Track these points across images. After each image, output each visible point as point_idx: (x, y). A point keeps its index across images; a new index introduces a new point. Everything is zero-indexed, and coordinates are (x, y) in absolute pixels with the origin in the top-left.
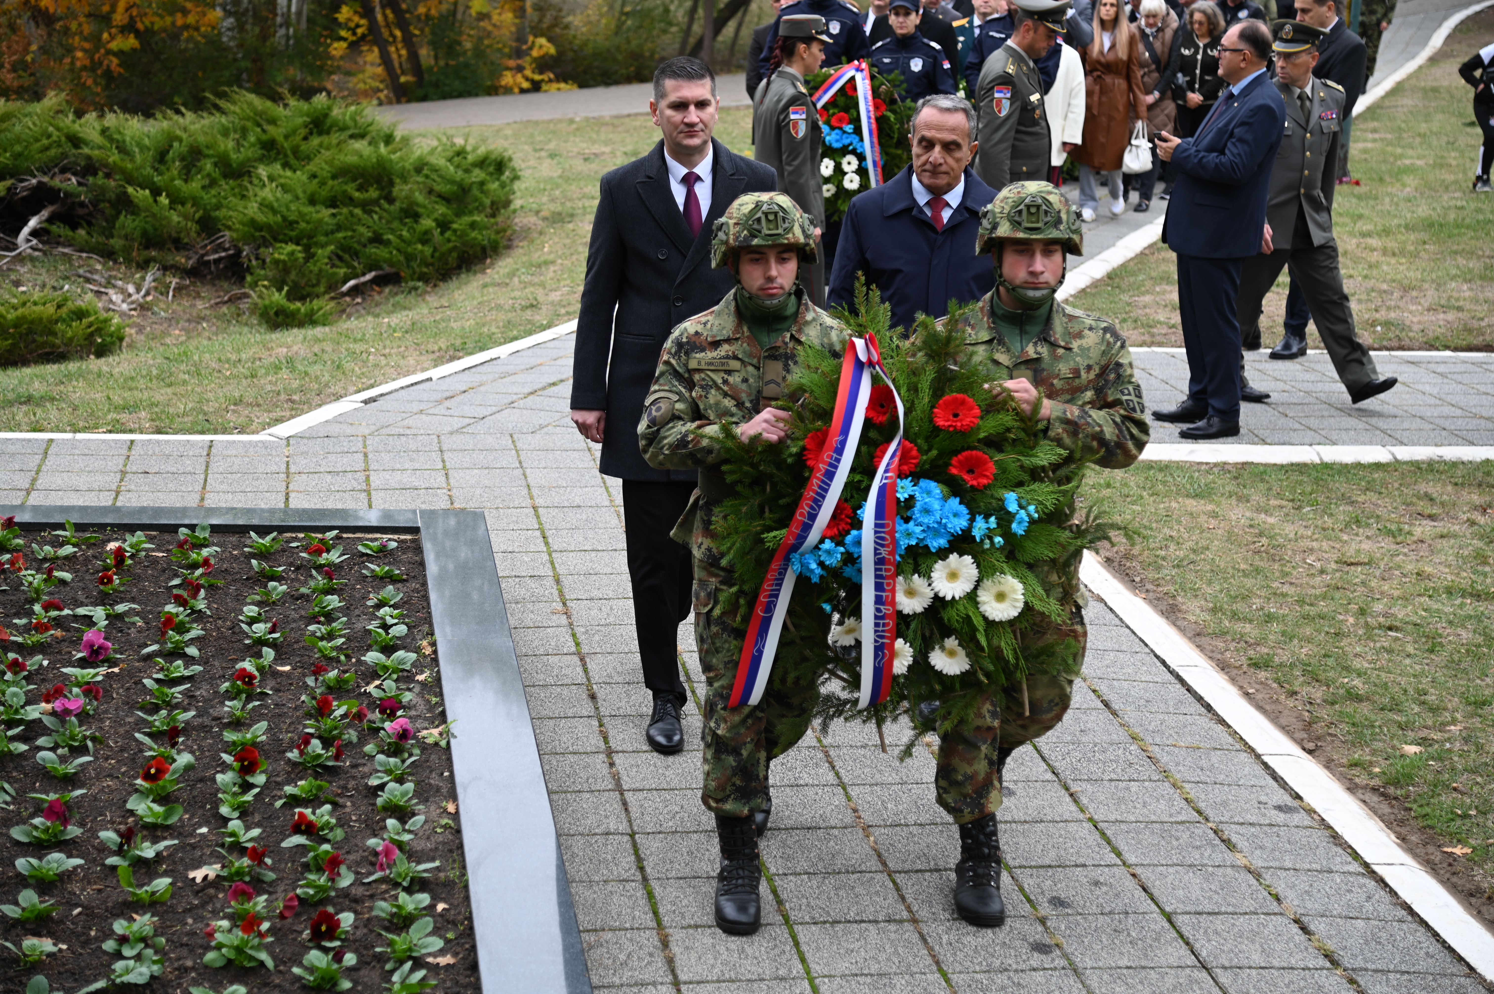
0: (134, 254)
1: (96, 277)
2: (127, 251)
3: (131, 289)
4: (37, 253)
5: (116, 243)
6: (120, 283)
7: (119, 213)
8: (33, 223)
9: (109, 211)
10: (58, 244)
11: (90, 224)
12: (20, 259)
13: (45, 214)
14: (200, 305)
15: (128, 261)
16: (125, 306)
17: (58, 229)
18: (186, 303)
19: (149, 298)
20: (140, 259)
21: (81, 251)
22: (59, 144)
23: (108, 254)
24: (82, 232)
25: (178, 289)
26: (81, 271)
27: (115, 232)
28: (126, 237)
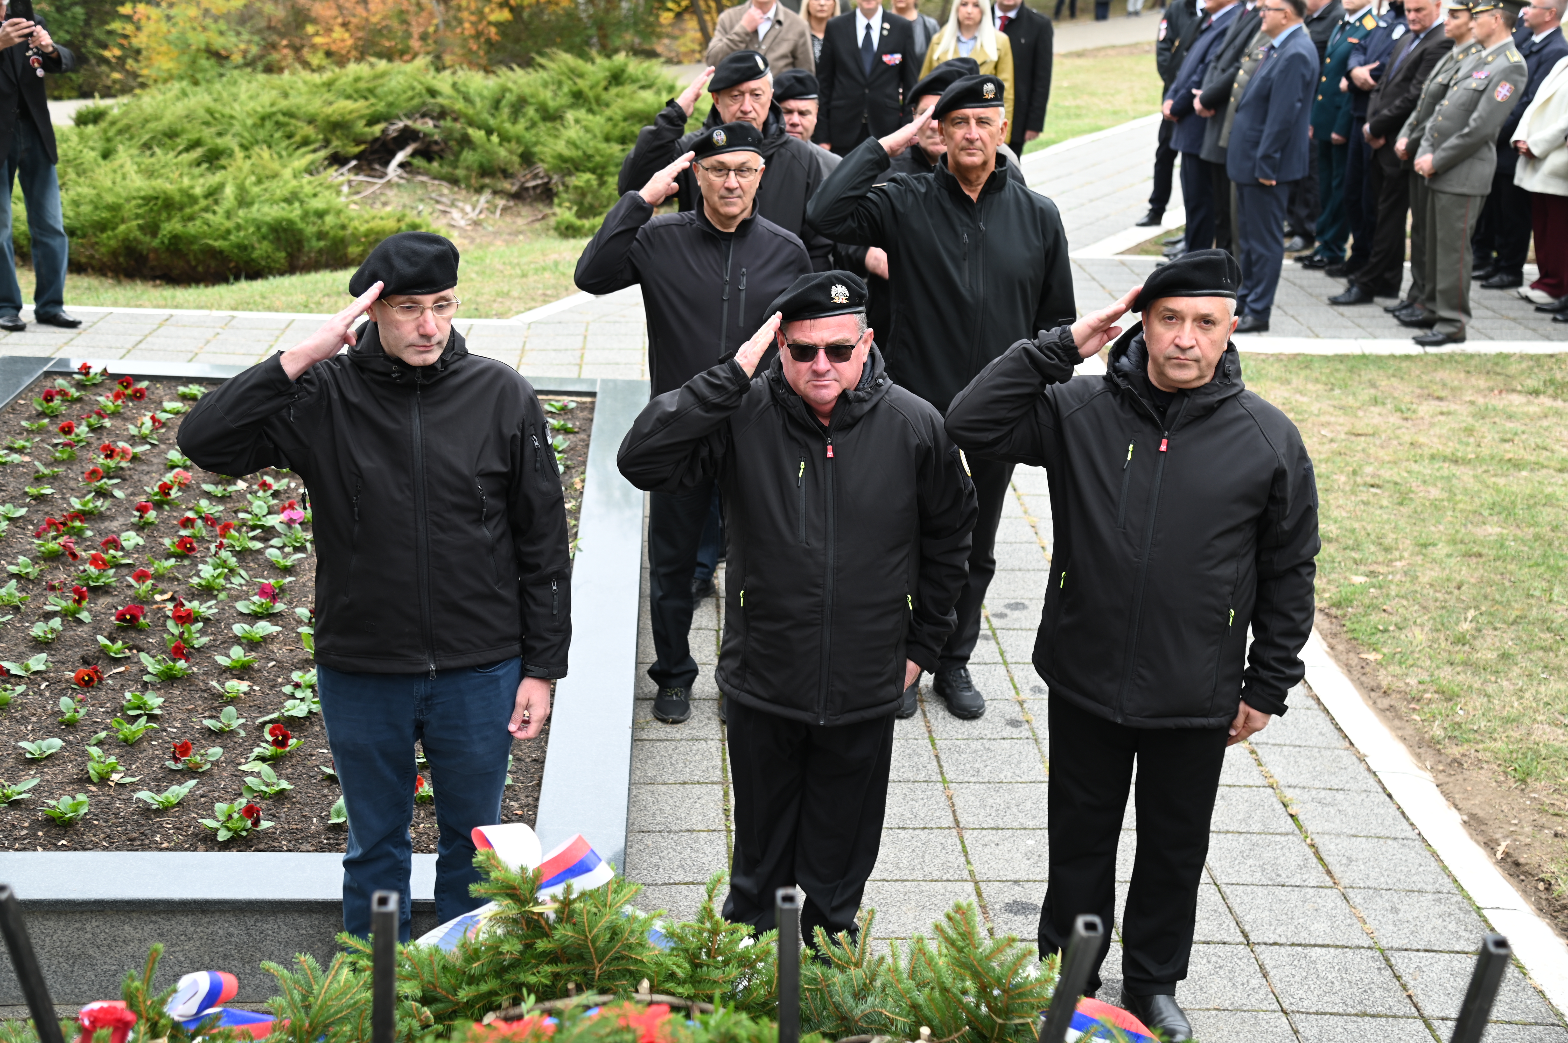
0: (473, 181)
1: (444, 200)
2: (467, 178)
3: (468, 208)
4: (402, 181)
5: (460, 173)
6: (460, 204)
7: (462, 149)
8: (400, 157)
9: (456, 148)
10: (419, 173)
11: (441, 158)
12: (389, 185)
13: (409, 150)
14: (520, 222)
15: (468, 187)
16: (462, 223)
17: (419, 162)
18: (508, 219)
19: (482, 216)
20: (477, 185)
21: (435, 178)
22: (420, 95)
23: (454, 181)
24: (435, 164)
25: (505, 209)
26: (433, 195)
27: (460, 164)
28: (468, 168)
